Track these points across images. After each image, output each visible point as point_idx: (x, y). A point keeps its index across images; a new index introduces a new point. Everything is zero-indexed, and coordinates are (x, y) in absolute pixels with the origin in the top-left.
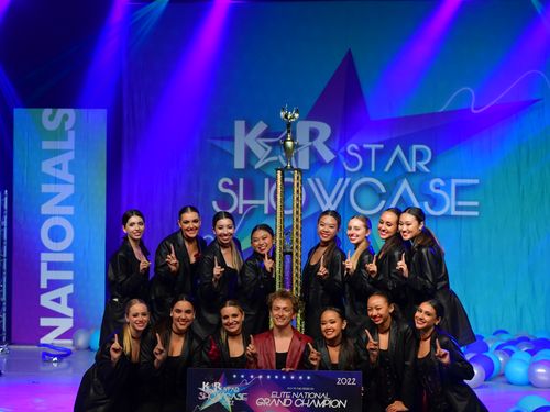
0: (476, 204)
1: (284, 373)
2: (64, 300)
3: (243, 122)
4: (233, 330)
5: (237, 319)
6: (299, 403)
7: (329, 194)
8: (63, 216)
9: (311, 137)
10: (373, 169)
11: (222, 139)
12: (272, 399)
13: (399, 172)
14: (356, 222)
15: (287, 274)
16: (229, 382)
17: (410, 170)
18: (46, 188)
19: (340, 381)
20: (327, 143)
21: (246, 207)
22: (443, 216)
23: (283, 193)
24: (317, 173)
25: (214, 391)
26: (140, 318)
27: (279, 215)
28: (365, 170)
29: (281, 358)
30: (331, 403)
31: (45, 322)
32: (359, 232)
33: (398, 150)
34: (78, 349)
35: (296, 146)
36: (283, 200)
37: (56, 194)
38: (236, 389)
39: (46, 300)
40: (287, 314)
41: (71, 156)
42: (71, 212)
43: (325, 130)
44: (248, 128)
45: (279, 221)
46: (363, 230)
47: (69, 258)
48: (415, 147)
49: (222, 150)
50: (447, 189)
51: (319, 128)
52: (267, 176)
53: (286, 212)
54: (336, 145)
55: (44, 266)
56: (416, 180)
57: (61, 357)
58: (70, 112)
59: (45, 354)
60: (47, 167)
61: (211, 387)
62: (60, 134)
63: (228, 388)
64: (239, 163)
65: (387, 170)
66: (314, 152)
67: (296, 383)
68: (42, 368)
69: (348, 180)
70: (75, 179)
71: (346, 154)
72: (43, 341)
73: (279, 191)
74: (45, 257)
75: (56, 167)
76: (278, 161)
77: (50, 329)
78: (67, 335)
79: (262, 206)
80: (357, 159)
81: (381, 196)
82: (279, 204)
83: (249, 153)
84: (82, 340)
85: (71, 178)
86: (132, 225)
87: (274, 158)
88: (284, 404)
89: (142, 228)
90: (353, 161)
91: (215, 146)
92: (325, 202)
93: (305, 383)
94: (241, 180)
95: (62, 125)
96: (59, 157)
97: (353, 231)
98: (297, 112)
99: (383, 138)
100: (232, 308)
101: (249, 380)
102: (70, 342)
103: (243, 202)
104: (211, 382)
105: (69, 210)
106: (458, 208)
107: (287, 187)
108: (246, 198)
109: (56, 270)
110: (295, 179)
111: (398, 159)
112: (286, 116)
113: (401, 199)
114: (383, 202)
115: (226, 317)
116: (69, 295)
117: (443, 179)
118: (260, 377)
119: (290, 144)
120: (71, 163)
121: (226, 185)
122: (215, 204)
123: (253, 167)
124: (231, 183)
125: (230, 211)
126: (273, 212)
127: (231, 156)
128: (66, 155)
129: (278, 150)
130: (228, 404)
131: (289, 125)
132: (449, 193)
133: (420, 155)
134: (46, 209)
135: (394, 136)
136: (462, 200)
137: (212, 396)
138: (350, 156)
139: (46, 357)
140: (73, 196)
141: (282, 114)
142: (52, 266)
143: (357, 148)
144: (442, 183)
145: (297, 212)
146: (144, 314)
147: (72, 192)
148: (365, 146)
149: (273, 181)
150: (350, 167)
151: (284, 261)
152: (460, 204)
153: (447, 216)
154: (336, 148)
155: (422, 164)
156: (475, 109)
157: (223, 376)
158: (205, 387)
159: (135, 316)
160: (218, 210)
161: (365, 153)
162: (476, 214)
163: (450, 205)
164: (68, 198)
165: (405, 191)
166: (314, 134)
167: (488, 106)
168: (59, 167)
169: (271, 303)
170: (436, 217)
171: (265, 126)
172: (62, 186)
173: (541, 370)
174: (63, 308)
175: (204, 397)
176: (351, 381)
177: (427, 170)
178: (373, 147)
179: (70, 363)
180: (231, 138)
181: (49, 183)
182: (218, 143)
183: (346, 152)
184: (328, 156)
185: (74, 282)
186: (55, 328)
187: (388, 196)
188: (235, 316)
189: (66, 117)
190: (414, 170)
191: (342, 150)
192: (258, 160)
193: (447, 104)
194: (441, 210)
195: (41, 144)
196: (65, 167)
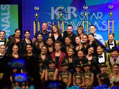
7: (76, 26)
8: (7, 33)
10: (87, 19)
11: (48, 12)
13: (94, 20)
17: (97, 19)
18: (2, 25)
20: (75, 12)
22: (106, 31)
24: (73, 20)
33: (94, 14)
37: (5, 27)
40: (59, 47)
41: (9, 17)
43: (75, 9)
44: (55, 9)
48: (98, 13)
49: (48, 15)
50: (107, 24)
51: (73, 9)
54: (78, 13)
56: (99, 21)
58: (8, 5)
60: (3, 20)
62: (6, 11)
64: (53, 18)
65: (91, 19)
66: (72, 15)
69: (81, 22)
70: (10, 23)
71: (80, 15)
75: (5, 20)
80: (83, 16)
83: (55, 15)
85: (9, 23)
89: (29, 35)
90: (82, 17)
91: (47, 14)
92: (75, 28)
94: (53, 23)
95: (6, 9)
96: (6, 17)
99: (90, 11)
111: (94, 16)
120: (9, 19)
123: (56, 19)
124: (51, 23)
127: (51, 16)
128: (7, 17)
133: (100, 15)
135: (93, 10)
138: (81, 16)
140: (10, 27)
144: (105, 22)
150: (81, 18)
154: (78, 14)
155: (100, 17)
156: (114, 2)
164: (8, 28)
165: (96, 24)
166: (72, 10)
167: (117, 2)
168: (6, 20)
170: (104, 31)
172: (7, 25)
177: (101, 19)
180: (50, 12)
181: (3, 24)
182: (47, 13)
184: (76, 16)
190: (98, 19)
191: (79, 14)
192: (58, 17)
193: (107, 1)
194: (105, 29)
195: (1, 14)
196: (8, 20)
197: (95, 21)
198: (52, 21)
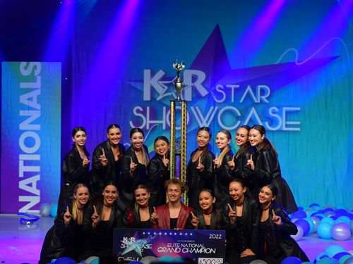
0: (299, 123)
1: (176, 231)
2: (34, 185)
3: (149, 71)
4: (143, 204)
5: (145, 197)
6: (185, 250)
7: (204, 117)
8: (33, 131)
9: (193, 80)
10: (233, 101)
11: (136, 81)
12: (167, 248)
13: (249, 103)
14: (222, 135)
15: (177, 168)
16: (140, 237)
17: (256, 102)
18: (22, 113)
19: (211, 236)
20: (203, 84)
21: (151, 125)
22: (278, 131)
23: (175, 116)
24: (197, 103)
25: (130, 243)
26: (83, 196)
27: (172, 130)
28: (227, 101)
29: (174, 222)
30: (205, 250)
31: (22, 199)
32: (223, 141)
33: (249, 89)
34: (43, 216)
35: (183, 86)
36: (175, 120)
37: (29, 117)
38: (145, 241)
39: (22, 185)
40: (177, 194)
41: (38, 92)
42: (39, 129)
43: (202, 76)
44: (153, 74)
45: (172, 134)
46: (226, 139)
47: (37, 157)
48: (259, 87)
49: (136, 88)
50: (280, 113)
51: (198, 75)
52: (165, 105)
53: (177, 128)
54: (208, 85)
55: (21, 163)
56: (261, 108)
57: (32, 221)
58: (38, 64)
59: (22, 219)
60: (23, 99)
61: (129, 241)
62: (31, 78)
63: (140, 241)
64: (147, 97)
65: (241, 101)
66: (194, 90)
67: (183, 237)
68: (20, 228)
69: (216, 108)
70: (41, 107)
71: (215, 91)
72: (21, 211)
73: (172, 114)
74: (22, 157)
75: (29, 99)
76: (172, 95)
77: (25, 203)
78: (35, 207)
79: (162, 124)
80: (221, 93)
81: (238, 118)
82: (172, 123)
83: (153, 90)
84: (46, 210)
85: (38, 107)
86: (78, 136)
87: (169, 94)
88: (175, 251)
89: (85, 138)
90: (220, 96)
91: (131, 86)
92: (202, 122)
93: (189, 238)
94: (148, 108)
95: (33, 72)
96: (31, 93)
97: (219, 141)
98: (184, 64)
99: (240, 81)
100: (142, 189)
101: (153, 236)
102: (38, 211)
103: (149, 122)
104: (129, 237)
105: (38, 127)
106: (287, 126)
107: (177, 112)
108: (151, 119)
109: (29, 165)
110: (182, 107)
111: (248, 94)
112: (177, 67)
113: (251, 120)
114: (239, 122)
115: (138, 195)
116: (38, 182)
117: (278, 107)
118: (160, 234)
119: (179, 84)
120: (38, 96)
121: (138, 111)
122: (131, 123)
123: (156, 99)
124: (141, 109)
125: (141, 128)
126: (168, 128)
127: (142, 92)
128: (35, 92)
129: (172, 88)
130: (139, 251)
131: (178, 72)
132: (281, 116)
133: (263, 92)
134: (22, 126)
135: (247, 79)
136: (290, 121)
137: (130, 246)
138: (217, 92)
139: (23, 221)
140: (40, 118)
141: (174, 66)
142: (27, 163)
143: (222, 87)
144: (277, 110)
145: (184, 128)
146: (86, 194)
147: (39, 115)
148: (227, 86)
149: (168, 108)
150: (218, 99)
151: (175, 159)
152: (288, 123)
153: (280, 131)
155: (264, 98)
156: (298, 62)
157: (137, 233)
158: (125, 240)
159: (81, 195)
160: (133, 127)
161: (228, 91)
162: (299, 129)
163: (282, 124)
164: (36, 120)
165: (253, 114)
166: (194, 78)
167: (307, 60)
168: (31, 99)
169: (167, 186)
170: (273, 131)
171: (164, 73)
172: (33, 111)
173: (339, 230)
174: (34, 190)
175: (124, 247)
176: (218, 237)
177: (267, 102)
178: (233, 87)
179: (38, 225)
180: (142, 81)
181: (24, 110)
182: (133, 84)
183: (215, 89)
184: (204, 92)
185: (41, 173)
186: (29, 202)
187: (242, 118)
188: (144, 195)
189: (35, 67)
190: (259, 101)
191: (213, 89)
192: (159, 95)
193: (280, 59)
194: (276, 127)
195: (19, 85)
196: (35, 100)
197: (251, 107)
198: (144, 104)
